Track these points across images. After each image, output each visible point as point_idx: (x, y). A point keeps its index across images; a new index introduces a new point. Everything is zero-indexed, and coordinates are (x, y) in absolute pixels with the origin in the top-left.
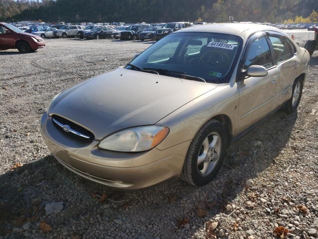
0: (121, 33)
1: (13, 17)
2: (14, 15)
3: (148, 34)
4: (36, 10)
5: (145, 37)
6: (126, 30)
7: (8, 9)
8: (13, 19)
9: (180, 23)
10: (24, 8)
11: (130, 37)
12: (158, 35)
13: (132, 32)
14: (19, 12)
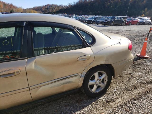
0: (88, 20)
1: (56, 12)
2: (56, 11)
3: (100, 22)
4: (65, 9)
5: (98, 23)
6: (91, 19)
7: (54, 9)
8: (55, 13)
9: (118, 16)
10: (60, 8)
11: (91, 23)
12: (104, 22)
13: (93, 20)
14: (58, 10)
